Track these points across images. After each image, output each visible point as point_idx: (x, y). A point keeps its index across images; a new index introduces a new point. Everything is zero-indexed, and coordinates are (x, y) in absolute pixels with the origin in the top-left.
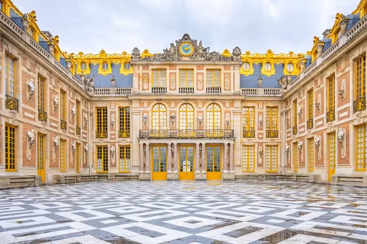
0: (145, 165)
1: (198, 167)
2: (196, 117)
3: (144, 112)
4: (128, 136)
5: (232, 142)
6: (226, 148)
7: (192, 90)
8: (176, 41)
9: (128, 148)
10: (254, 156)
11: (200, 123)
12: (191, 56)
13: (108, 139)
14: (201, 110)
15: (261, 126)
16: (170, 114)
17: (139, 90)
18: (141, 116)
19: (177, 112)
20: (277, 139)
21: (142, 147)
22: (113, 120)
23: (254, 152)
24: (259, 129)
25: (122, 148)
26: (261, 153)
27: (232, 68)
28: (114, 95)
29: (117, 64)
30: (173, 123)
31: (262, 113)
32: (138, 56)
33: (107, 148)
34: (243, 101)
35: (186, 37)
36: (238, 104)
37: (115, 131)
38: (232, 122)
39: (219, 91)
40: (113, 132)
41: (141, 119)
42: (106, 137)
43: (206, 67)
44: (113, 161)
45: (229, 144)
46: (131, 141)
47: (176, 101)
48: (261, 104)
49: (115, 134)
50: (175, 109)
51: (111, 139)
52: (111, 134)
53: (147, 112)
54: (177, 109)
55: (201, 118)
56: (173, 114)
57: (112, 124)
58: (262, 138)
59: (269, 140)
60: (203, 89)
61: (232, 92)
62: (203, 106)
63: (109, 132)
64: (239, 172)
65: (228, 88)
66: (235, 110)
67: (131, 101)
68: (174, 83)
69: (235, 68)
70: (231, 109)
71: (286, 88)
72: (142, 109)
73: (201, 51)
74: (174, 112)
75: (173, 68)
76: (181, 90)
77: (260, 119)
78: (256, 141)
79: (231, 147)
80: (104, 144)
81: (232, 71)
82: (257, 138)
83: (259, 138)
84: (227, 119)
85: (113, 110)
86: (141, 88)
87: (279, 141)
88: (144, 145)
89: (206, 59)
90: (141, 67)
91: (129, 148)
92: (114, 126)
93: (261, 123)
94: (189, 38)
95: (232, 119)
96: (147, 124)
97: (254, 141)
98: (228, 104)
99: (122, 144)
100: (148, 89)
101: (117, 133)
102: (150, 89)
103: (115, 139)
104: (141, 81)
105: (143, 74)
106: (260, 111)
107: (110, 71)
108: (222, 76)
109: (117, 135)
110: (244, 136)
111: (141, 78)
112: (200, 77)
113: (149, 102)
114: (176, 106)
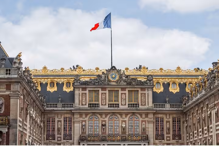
2: (120, 124)
3: (82, 121)
4: (71, 139)
7: (118, 105)
8: (106, 70)
11: (124, 129)
12: (117, 82)
14: (124, 120)
15: (168, 131)
16: (102, 122)
17: (79, 105)
18: (81, 124)
19: (107, 121)
20: (180, 140)
22: (59, 126)
24: (167, 133)
27: (147, 90)
28: (60, 109)
29: (60, 83)
30: (104, 129)
31: (169, 122)
32: (79, 81)
34: (154, 114)
35: (113, 68)
36: (151, 116)
37: (61, 135)
38: (147, 129)
39: (138, 106)
40: (59, 136)
41: (81, 126)
42: (54, 139)
46: (73, 142)
48: (168, 117)
49: (61, 137)
50: (105, 119)
51: (58, 140)
52: (58, 137)
53: (85, 121)
54: (107, 119)
55: (125, 125)
56: (104, 123)
57: (59, 130)
58: (169, 140)
60: (125, 105)
61: (146, 107)
62: (126, 117)
63: (56, 136)
65: (144, 104)
66: (149, 119)
67: (73, 114)
68: (105, 100)
69: (149, 89)
70: (146, 119)
71: (185, 104)
72: (81, 119)
73: (124, 78)
74: (105, 121)
75: (104, 89)
76: (109, 105)
77: (168, 126)
78: (165, 142)
81: (146, 92)
82: (166, 140)
83: (167, 140)
84: (143, 126)
85: (60, 120)
86: (81, 104)
89: (128, 83)
90: (81, 90)
92: (60, 131)
93: (169, 129)
94: (115, 69)
95: (147, 127)
96: (85, 130)
97: (163, 142)
98: (144, 116)
100: (86, 105)
101: (62, 136)
102: (87, 104)
103: (60, 140)
104: (81, 99)
105: (82, 94)
106: (167, 120)
107: (55, 89)
108: (140, 95)
109: (62, 138)
110: (156, 139)
111: (81, 97)
112: (124, 96)
113: (87, 113)
114: (106, 117)
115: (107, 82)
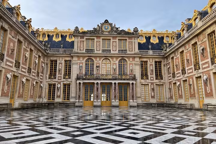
0: (79, 96)
1: (113, 97)
2: (112, 66)
3: (80, 63)
4: (70, 78)
5: (134, 82)
6: (131, 86)
7: (110, 51)
8: (101, 24)
9: (69, 85)
10: (148, 91)
11: (115, 70)
12: (109, 32)
13: (57, 80)
14: (115, 62)
16: (96, 65)
17: (78, 50)
18: (78, 66)
19: (101, 64)
20: (163, 80)
21: (78, 85)
22: (60, 68)
23: (148, 89)
24: (151, 74)
25: (65, 85)
26: (153, 89)
27: (133, 39)
28: (62, 53)
29: (65, 35)
30: (98, 70)
31: (152, 65)
32: (78, 31)
33: (55, 85)
34: (140, 58)
35: (106, 21)
36: (137, 59)
38: (134, 70)
39: (126, 51)
40: (59, 75)
41: (78, 67)
42: (55, 78)
43: (118, 38)
44: (59, 93)
45: (133, 84)
46: (71, 81)
47: (100, 57)
48: (151, 60)
50: (99, 62)
51: (58, 79)
52: (59, 77)
53: (82, 63)
54: (100, 62)
55: (115, 67)
56: (98, 65)
57: (60, 71)
58: (153, 80)
59: (157, 81)
60: (116, 50)
61: (133, 52)
62: (116, 60)
63: (57, 75)
64: (140, 101)
65: (131, 50)
66: (135, 62)
67: (72, 57)
68: (99, 47)
69: (135, 39)
71: (166, 51)
72: (79, 61)
73: (115, 29)
74: (99, 63)
75: (98, 38)
76: (103, 51)
77: (151, 68)
78: (149, 82)
80: (53, 83)
81: (133, 41)
82: (150, 80)
84: (131, 68)
85: (61, 62)
86: (79, 49)
87: (164, 82)
88: (80, 83)
89: (118, 34)
90: (79, 38)
91: (70, 85)
93: (152, 71)
94: (108, 22)
95: (134, 68)
96: (82, 70)
98: (131, 59)
99: (65, 83)
100: (83, 50)
101: (62, 76)
102: (85, 50)
103: (61, 79)
104: (79, 45)
105: (81, 41)
106: (151, 63)
107: (60, 39)
108: (128, 43)
110: (142, 78)
111: (79, 44)
112: (114, 44)
113: (84, 57)
114: (100, 60)
115: (101, 32)
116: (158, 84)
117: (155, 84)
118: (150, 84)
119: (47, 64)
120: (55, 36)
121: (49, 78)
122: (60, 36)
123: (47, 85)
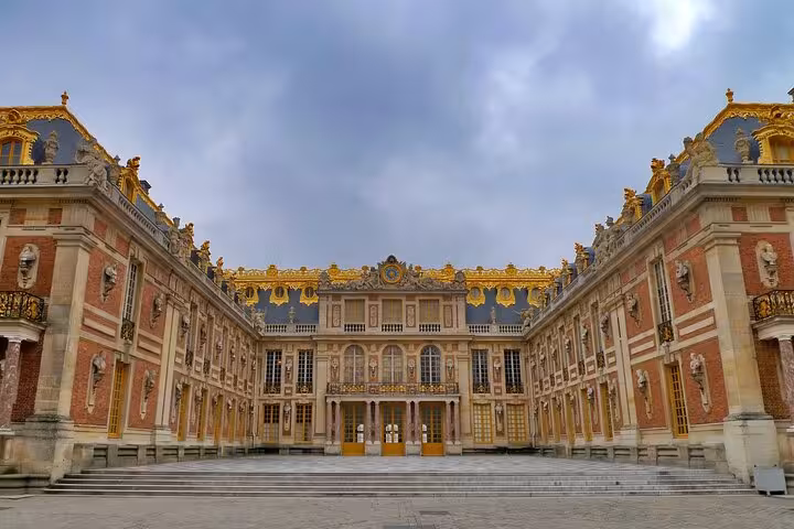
0: (333, 433)
1: (409, 435)
2: (405, 364)
3: (333, 357)
4: (310, 391)
5: (456, 401)
6: (448, 408)
7: (400, 328)
8: (379, 264)
9: (309, 407)
10: (491, 419)
11: (412, 373)
12: (398, 284)
13: (282, 395)
14: (412, 354)
15: (497, 376)
17: (327, 327)
18: (329, 363)
20: (522, 394)
21: (330, 407)
22: (289, 368)
23: (490, 414)
24: (495, 381)
25: (299, 406)
26: (501, 415)
27: (454, 299)
28: (292, 334)
29: (296, 289)
31: (498, 358)
32: (327, 283)
33: (278, 407)
34: (470, 343)
35: (392, 260)
36: (463, 347)
37: (291, 383)
38: (456, 371)
39: (438, 328)
40: (288, 385)
41: (329, 367)
42: (279, 391)
43: (417, 298)
44: (287, 426)
45: (452, 403)
46: (314, 398)
47: (378, 343)
48: (496, 350)
49: (291, 388)
50: (377, 353)
51: (286, 394)
52: (286, 388)
53: (338, 357)
54: (379, 354)
56: (373, 360)
57: (288, 374)
58: (501, 394)
59: (510, 396)
60: (414, 326)
61: (454, 330)
62: (416, 349)
63: (283, 385)
64: (469, 443)
65: (450, 325)
66: (460, 354)
67: (315, 343)
68: (375, 318)
69: (458, 298)
70: (455, 353)
71: (528, 325)
72: (330, 353)
75: (374, 298)
76: (384, 328)
77: (497, 367)
78: (491, 398)
79: (456, 407)
80: (275, 402)
81: (453, 302)
82: (493, 394)
83: (496, 394)
85: (290, 355)
86: (330, 325)
87: (525, 398)
88: (334, 403)
90: (330, 299)
91: (311, 407)
92: (290, 376)
93: (499, 372)
94: (395, 261)
95: (456, 367)
96: (337, 374)
97: (489, 398)
98: (449, 347)
99: (300, 402)
100: (339, 326)
101: (294, 386)
102: (343, 326)
103: (291, 394)
104: (330, 315)
105: (333, 306)
106: (495, 355)
107: (286, 299)
108: (441, 309)
109: (294, 389)
110: (475, 391)
111: (330, 312)
112: (411, 312)
113: (341, 343)
114: (378, 349)
116: (512, 402)
117: (504, 404)
118: (493, 404)
119: (260, 360)
120: (273, 293)
121: (266, 392)
122: (286, 291)
123: (262, 408)
